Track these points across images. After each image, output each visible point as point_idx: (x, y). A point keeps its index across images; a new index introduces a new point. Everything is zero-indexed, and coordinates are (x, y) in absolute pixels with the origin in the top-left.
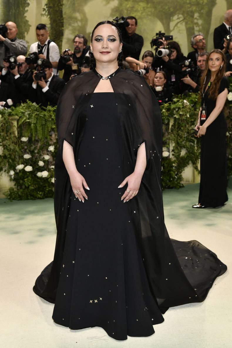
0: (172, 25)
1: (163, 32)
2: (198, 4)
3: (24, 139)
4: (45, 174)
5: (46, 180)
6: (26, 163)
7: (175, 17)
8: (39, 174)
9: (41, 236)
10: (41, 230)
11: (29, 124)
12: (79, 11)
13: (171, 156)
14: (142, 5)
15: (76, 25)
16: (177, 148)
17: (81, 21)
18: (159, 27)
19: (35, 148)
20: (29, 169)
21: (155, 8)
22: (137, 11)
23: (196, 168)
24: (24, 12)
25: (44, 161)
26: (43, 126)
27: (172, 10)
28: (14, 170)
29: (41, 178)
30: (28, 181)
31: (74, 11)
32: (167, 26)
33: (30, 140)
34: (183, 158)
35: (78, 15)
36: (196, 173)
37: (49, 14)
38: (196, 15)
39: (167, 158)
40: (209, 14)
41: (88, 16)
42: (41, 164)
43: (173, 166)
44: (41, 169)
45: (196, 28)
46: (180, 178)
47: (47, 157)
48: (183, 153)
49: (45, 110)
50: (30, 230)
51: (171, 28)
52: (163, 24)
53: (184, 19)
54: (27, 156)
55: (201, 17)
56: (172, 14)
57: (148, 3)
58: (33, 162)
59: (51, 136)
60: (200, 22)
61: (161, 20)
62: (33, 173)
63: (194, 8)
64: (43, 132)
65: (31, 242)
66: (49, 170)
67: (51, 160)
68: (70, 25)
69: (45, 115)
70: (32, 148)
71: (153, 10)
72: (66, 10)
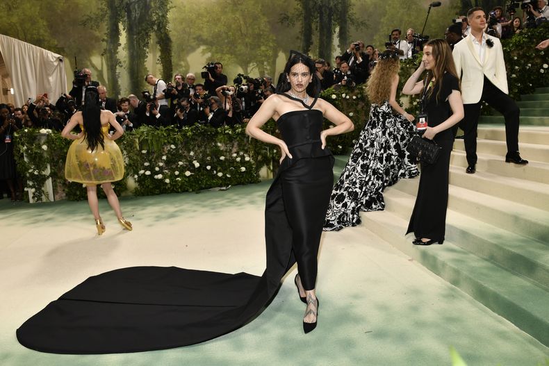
0: (249, 69)
1: (242, 73)
2: (266, 56)
3: (144, 152)
4: (160, 176)
5: (161, 181)
6: (146, 169)
7: (251, 64)
8: (156, 177)
9: (157, 221)
10: (157, 217)
11: (147, 140)
12: (183, 60)
13: (251, 160)
14: (228, 56)
15: (181, 70)
16: (255, 154)
17: (185, 67)
18: (241, 71)
19: (152, 158)
20: (148, 173)
21: (237, 58)
22: (224, 60)
23: (269, 168)
24: (144, 62)
25: (159, 167)
26: (157, 141)
27: (248, 59)
28: (138, 174)
29: (158, 180)
30: (148, 182)
31: (180, 60)
32: (246, 70)
33: (148, 152)
34: (259, 161)
35: (182, 63)
36: (269, 171)
37: (162, 63)
38: (265, 63)
39: (249, 161)
40: (274, 63)
41: (190, 63)
42: (157, 169)
43: (252, 168)
44: (157, 173)
45: (266, 72)
46: (258, 176)
47: (161, 164)
48: (260, 158)
49: (158, 130)
50: (150, 217)
51: (249, 71)
52: (243, 69)
53: (258, 65)
54: (146, 164)
55: (269, 64)
56: (249, 62)
57: (231, 54)
58: (151, 168)
59: (164, 148)
60: (268, 68)
61: (242, 66)
62: (151, 176)
63: (263, 58)
64: (158, 145)
65: (150, 226)
66: (163, 173)
67: (164, 166)
68: (177, 69)
69: (158, 134)
70: (150, 158)
71: (235, 59)
72: (174, 60)
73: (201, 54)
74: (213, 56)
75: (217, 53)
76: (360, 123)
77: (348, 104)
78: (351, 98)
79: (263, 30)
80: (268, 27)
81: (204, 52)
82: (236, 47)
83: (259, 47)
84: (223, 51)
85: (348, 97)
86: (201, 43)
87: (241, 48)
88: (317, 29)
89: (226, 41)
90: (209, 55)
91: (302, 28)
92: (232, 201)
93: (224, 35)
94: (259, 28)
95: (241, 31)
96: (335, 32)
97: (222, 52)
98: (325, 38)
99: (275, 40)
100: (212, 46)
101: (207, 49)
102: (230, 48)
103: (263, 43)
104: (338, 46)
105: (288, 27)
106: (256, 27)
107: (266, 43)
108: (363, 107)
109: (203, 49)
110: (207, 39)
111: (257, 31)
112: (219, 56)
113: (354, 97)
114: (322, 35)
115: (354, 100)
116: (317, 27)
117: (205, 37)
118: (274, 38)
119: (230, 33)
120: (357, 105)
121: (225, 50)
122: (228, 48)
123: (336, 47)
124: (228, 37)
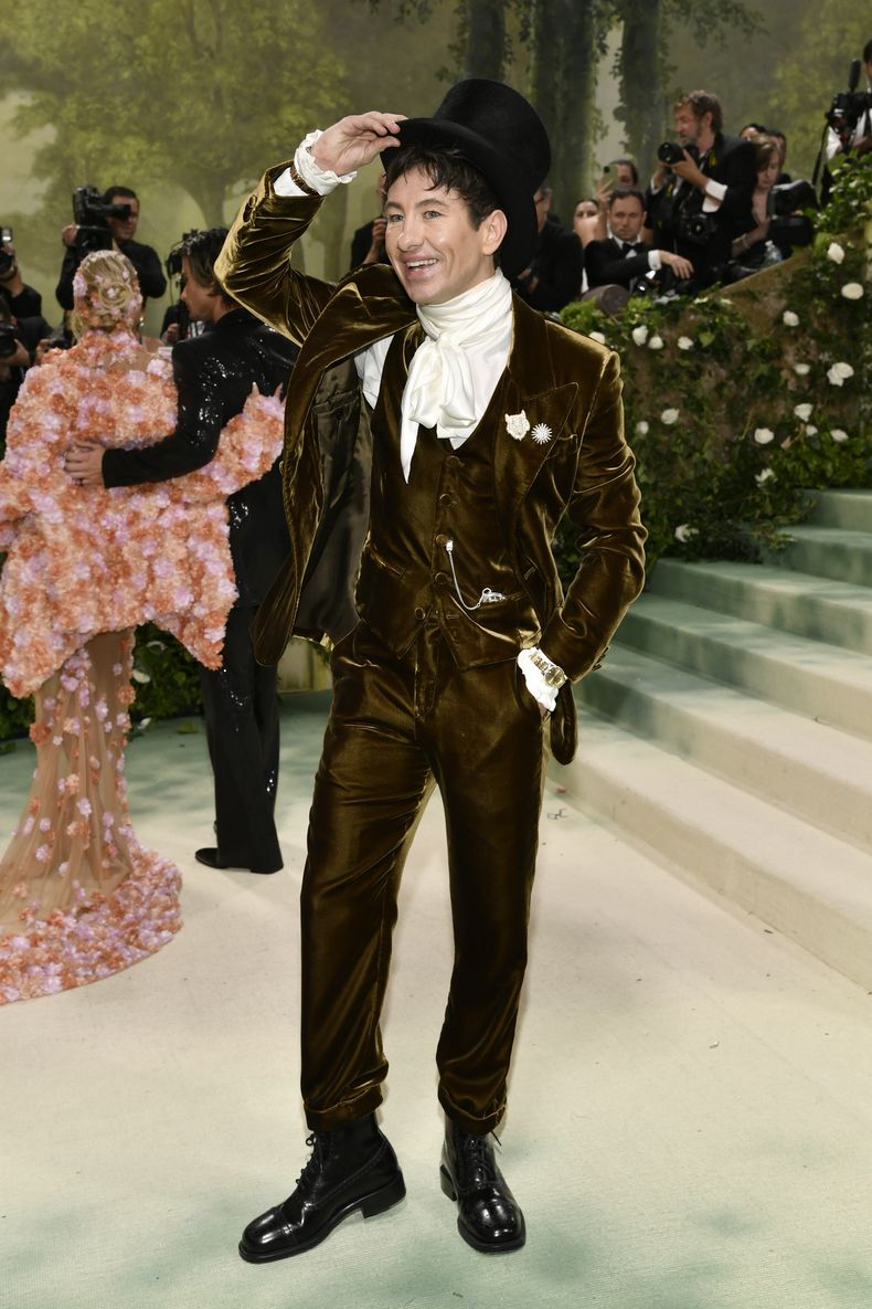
73: (12, 131)
74: (65, 139)
75: (84, 127)
76: (708, 455)
77: (657, 372)
78: (671, 344)
79: (292, 35)
80: (314, 17)
81: (23, 123)
82: (172, 106)
83: (274, 107)
84: (109, 119)
85: (657, 342)
86: (13, 77)
87: (193, 113)
88: (524, 36)
89: (126, 75)
90: (47, 135)
91: (463, 27)
92: (156, 790)
93: (115, 47)
94: (273, 20)
95: (192, 34)
96: (603, 49)
97: (107, 123)
98: (558, 76)
99: (343, 82)
100: (61, 95)
101: (41, 106)
102: (145, 106)
103: (290, 90)
104: (618, 114)
105: (399, 20)
106: (259, 15)
107: (302, 92)
108: (720, 387)
109: (21, 108)
110: (37, 62)
111: (262, 37)
112: (94, 141)
113: (685, 343)
114: (546, 62)
115: (684, 353)
116: (525, 24)
117: (27, 53)
118: (341, 73)
119: (144, 41)
120: (695, 375)
121: (124, 114)
122: (136, 111)
123: (608, 118)
124: (132, 58)
